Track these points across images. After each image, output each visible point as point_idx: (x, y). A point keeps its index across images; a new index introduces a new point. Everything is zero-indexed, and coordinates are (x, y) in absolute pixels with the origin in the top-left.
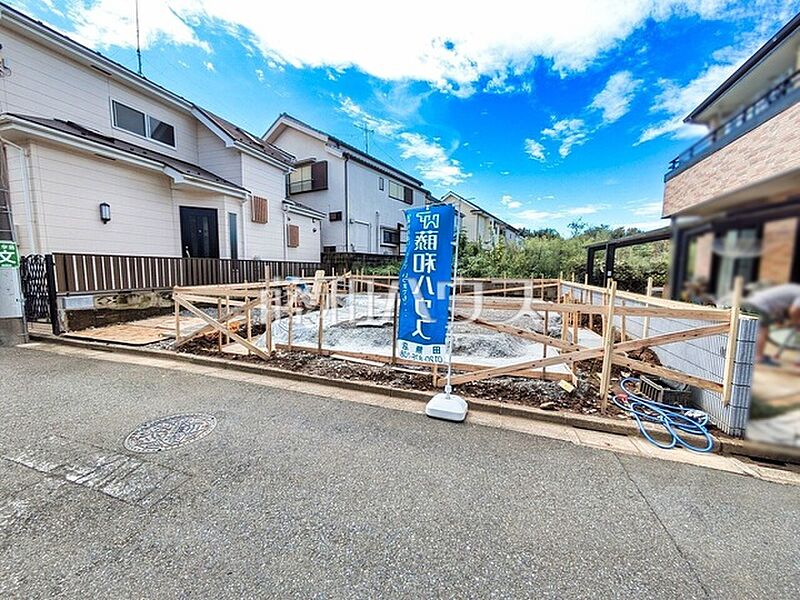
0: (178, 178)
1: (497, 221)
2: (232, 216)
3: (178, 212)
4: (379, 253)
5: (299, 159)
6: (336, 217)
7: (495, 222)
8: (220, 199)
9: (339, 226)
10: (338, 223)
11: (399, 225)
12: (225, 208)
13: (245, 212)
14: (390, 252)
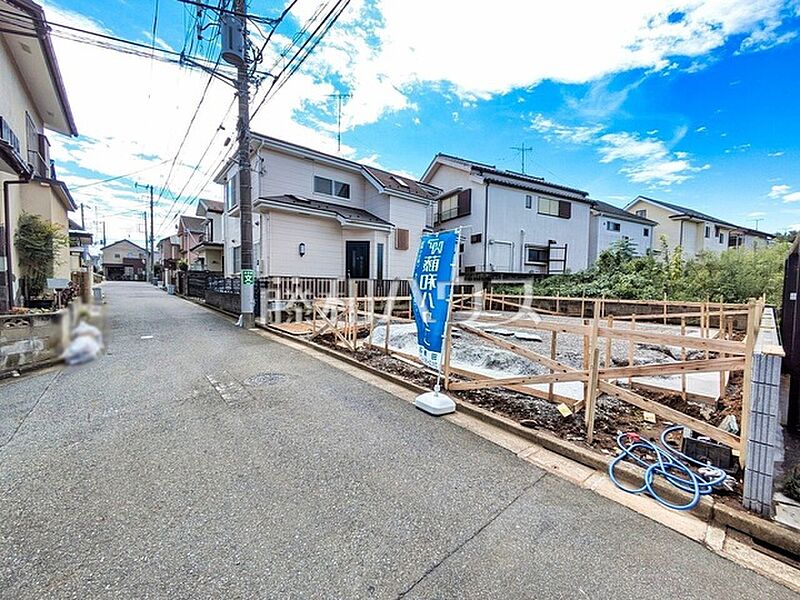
0: (343, 222)
1: (720, 226)
2: (380, 246)
3: (345, 245)
4: (523, 272)
5: (447, 191)
6: (477, 239)
7: (717, 228)
8: (371, 233)
9: (479, 246)
10: (478, 244)
11: (551, 242)
12: (376, 240)
13: (390, 242)
14: (536, 271)
